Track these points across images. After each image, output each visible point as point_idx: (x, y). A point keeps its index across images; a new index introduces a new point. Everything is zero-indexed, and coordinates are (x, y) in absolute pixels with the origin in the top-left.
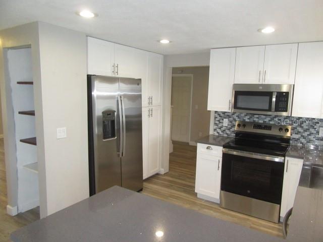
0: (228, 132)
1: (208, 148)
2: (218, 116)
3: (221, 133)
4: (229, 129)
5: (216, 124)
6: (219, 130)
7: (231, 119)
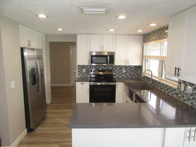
0: (85, 75)
1: (82, 84)
2: (80, 68)
3: (82, 76)
4: (86, 74)
5: (79, 72)
6: (81, 75)
7: (87, 68)
